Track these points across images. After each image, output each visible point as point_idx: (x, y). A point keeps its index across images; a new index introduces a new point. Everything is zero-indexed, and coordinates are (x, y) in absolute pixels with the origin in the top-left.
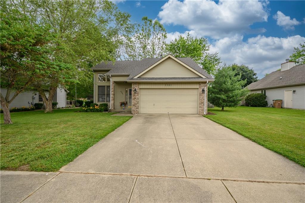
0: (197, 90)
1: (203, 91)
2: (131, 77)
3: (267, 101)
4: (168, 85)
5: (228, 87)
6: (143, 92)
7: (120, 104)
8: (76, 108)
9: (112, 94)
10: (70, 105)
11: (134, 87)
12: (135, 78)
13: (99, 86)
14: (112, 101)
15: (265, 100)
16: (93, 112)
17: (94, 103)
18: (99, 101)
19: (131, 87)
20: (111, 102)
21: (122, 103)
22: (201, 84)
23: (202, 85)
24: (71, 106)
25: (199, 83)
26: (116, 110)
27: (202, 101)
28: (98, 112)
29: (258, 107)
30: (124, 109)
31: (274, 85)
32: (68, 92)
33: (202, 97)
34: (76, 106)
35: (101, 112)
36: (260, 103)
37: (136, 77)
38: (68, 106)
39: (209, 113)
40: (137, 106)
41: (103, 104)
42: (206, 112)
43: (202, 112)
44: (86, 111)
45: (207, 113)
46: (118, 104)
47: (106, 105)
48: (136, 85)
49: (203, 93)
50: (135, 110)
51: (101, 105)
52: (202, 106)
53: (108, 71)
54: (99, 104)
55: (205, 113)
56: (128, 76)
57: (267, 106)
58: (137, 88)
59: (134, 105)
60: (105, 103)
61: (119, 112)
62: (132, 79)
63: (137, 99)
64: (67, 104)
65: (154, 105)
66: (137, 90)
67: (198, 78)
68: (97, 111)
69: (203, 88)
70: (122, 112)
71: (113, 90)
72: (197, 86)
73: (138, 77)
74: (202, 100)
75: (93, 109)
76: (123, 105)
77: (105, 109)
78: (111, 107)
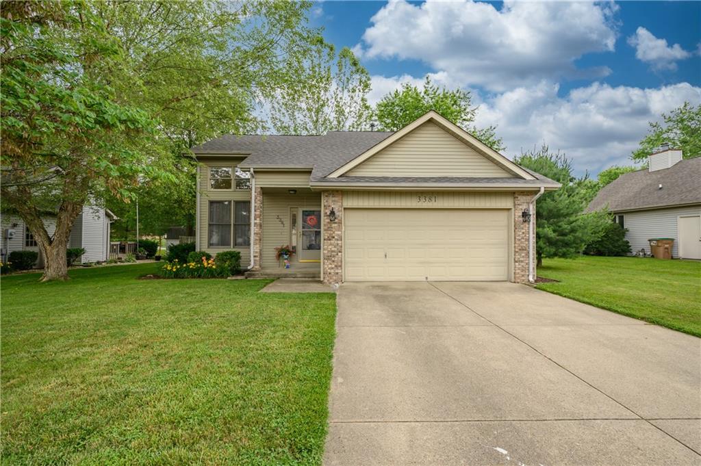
0: (505, 214)
1: (525, 214)
2: (317, 173)
3: (628, 242)
4: (427, 199)
5: (560, 206)
6: (351, 220)
7: (274, 254)
8: (138, 262)
9: (255, 223)
10: (120, 255)
11: (327, 204)
12: (331, 176)
13: (211, 203)
14: (255, 244)
15: (625, 240)
16: (199, 277)
17: (198, 250)
18: (210, 245)
19: (320, 205)
20: (254, 248)
21: (282, 249)
22: (519, 197)
23: (522, 199)
24: (124, 257)
25: (513, 194)
26: (268, 271)
27: (522, 243)
28: (213, 277)
29: (609, 256)
30: (288, 267)
32: (115, 218)
33: (523, 233)
34: (138, 258)
35: (222, 277)
36: (614, 247)
37: (335, 175)
38: (115, 257)
39: (538, 279)
40: (336, 259)
41: (225, 254)
42: (534, 275)
43: (523, 276)
44: (177, 275)
45: (535, 278)
46: (271, 254)
47: (236, 257)
48: (333, 199)
49: (525, 221)
50: (332, 271)
51: (222, 258)
52: (522, 259)
53: (241, 159)
54: (214, 252)
55: (531, 279)
56: (309, 172)
58: (336, 207)
59: (328, 258)
60: (231, 249)
61: (278, 278)
62: (324, 179)
63: (338, 240)
64: (113, 250)
65: (386, 256)
66: (337, 213)
67: (513, 180)
68: (211, 274)
69: (524, 207)
70: (286, 276)
71: (258, 213)
72: (507, 203)
73: (341, 176)
74: (523, 240)
75: (197, 270)
76: (286, 257)
77: (232, 268)
78: (254, 263)
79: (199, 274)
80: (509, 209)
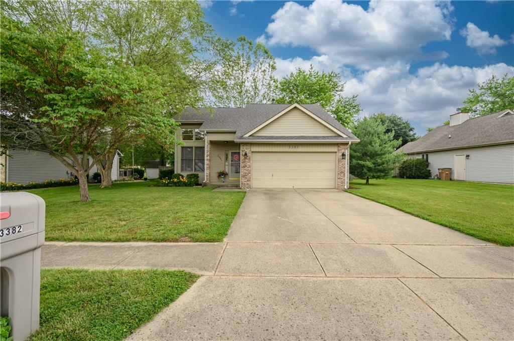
0: (334, 154)
1: (343, 155)
2: (238, 134)
4: (294, 147)
5: (376, 149)
6: (255, 158)
7: (217, 175)
8: (135, 181)
9: (207, 159)
10: (124, 177)
11: (243, 150)
12: (245, 136)
13: (183, 148)
14: (207, 170)
16: (179, 186)
17: (175, 173)
18: (182, 170)
19: (240, 149)
20: (206, 172)
21: (220, 173)
22: (341, 146)
23: (342, 147)
24: (126, 178)
25: (337, 144)
26: (213, 184)
27: (342, 169)
29: (418, 178)
30: (223, 182)
31: (441, 147)
32: (122, 155)
33: (342, 164)
34: (135, 179)
35: (190, 186)
36: (421, 173)
37: (247, 135)
38: (122, 178)
39: (350, 188)
40: (247, 177)
41: (192, 175)
42: (347, 186)
43: (342, 186)
44: (167, 185)
45: (348, 187)
46: (215, 175)
47: (196, 176)
48: (246, 147)
49: (343, 158)
50: (246, 183)
51: (189, 177)
52: (341, 177)
53: (200, 124)
54: (185, 174)
55: (346, 187)
56: (235, 133)
57: (430, 178)
58: (248, 151)
59: (243, 176)
60: (193, 172)
61: (219, 187)
62: (241, 137)
63: (248, 167)
64: (121, 175)
65: (273, 176)
66: (248, 154)
67: (336, 138)
68: (185, 185)
69: (343, 151)
70: (223, 186)
71: (208, 154)
72: (334, 149)
73: (250, 136)
75: (178, 182)
76: (222, 177)
77: (194, 182)
78: (207, 179)
79: (179, 184)
80: (336, 152)
